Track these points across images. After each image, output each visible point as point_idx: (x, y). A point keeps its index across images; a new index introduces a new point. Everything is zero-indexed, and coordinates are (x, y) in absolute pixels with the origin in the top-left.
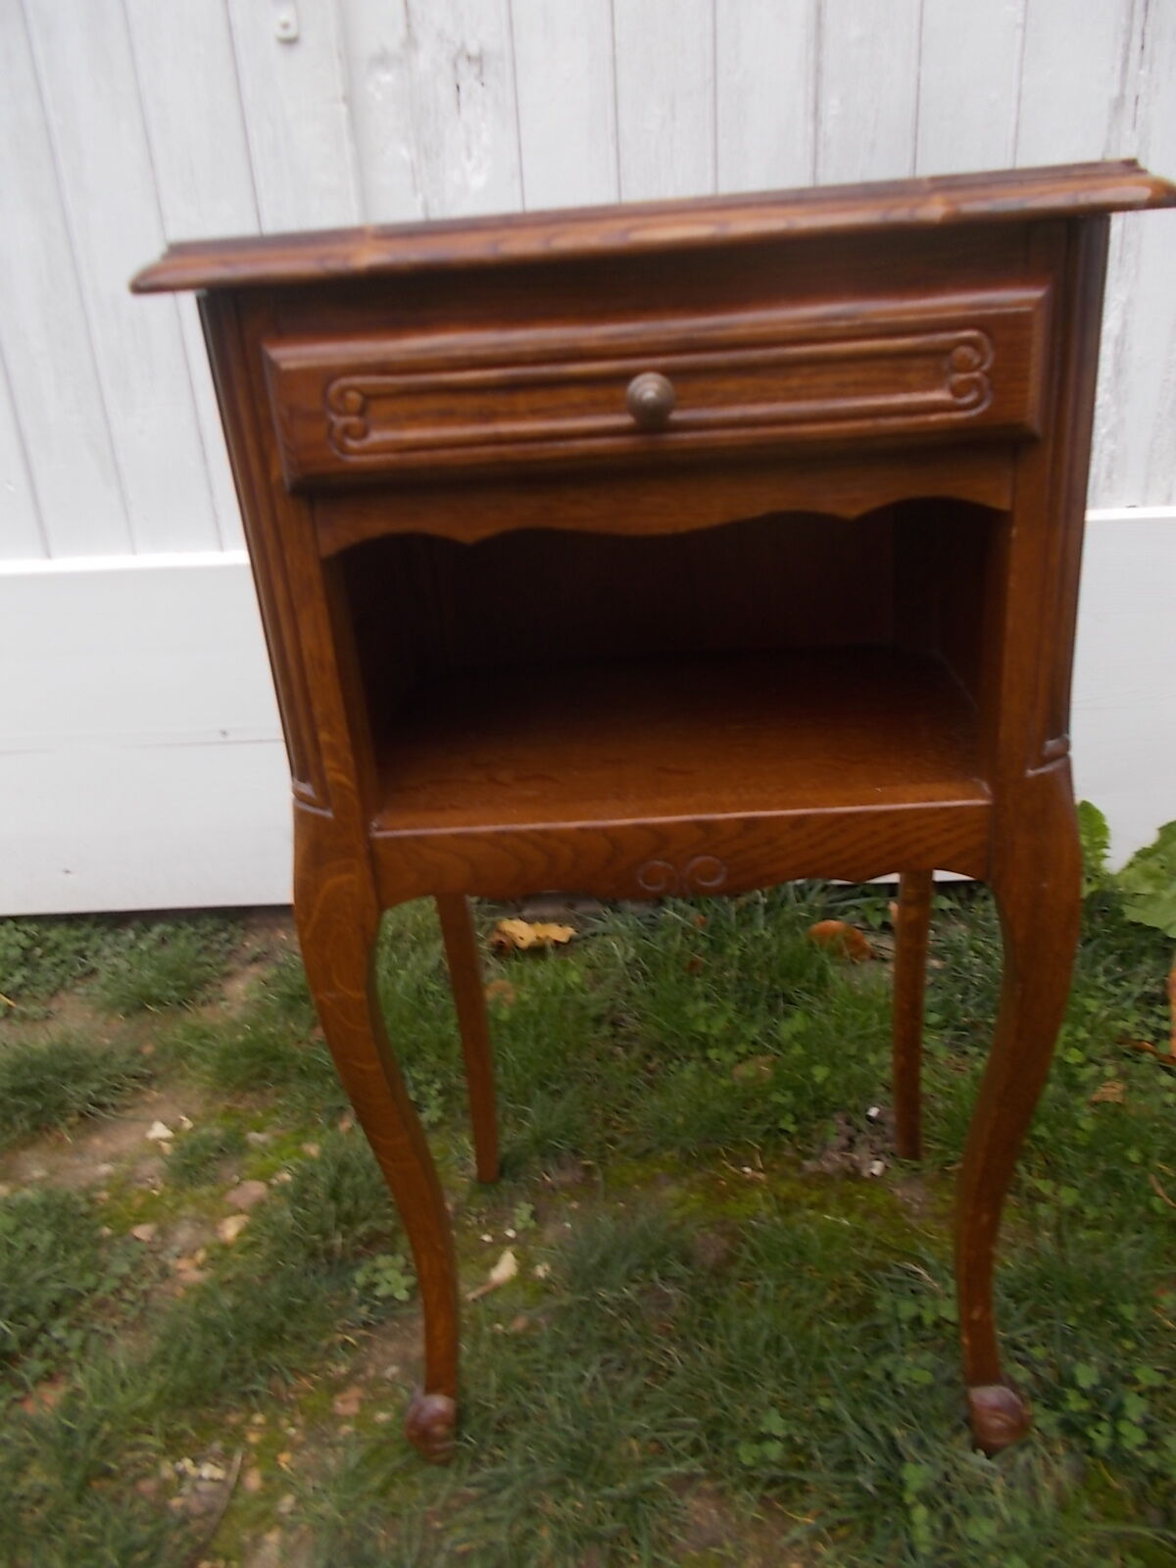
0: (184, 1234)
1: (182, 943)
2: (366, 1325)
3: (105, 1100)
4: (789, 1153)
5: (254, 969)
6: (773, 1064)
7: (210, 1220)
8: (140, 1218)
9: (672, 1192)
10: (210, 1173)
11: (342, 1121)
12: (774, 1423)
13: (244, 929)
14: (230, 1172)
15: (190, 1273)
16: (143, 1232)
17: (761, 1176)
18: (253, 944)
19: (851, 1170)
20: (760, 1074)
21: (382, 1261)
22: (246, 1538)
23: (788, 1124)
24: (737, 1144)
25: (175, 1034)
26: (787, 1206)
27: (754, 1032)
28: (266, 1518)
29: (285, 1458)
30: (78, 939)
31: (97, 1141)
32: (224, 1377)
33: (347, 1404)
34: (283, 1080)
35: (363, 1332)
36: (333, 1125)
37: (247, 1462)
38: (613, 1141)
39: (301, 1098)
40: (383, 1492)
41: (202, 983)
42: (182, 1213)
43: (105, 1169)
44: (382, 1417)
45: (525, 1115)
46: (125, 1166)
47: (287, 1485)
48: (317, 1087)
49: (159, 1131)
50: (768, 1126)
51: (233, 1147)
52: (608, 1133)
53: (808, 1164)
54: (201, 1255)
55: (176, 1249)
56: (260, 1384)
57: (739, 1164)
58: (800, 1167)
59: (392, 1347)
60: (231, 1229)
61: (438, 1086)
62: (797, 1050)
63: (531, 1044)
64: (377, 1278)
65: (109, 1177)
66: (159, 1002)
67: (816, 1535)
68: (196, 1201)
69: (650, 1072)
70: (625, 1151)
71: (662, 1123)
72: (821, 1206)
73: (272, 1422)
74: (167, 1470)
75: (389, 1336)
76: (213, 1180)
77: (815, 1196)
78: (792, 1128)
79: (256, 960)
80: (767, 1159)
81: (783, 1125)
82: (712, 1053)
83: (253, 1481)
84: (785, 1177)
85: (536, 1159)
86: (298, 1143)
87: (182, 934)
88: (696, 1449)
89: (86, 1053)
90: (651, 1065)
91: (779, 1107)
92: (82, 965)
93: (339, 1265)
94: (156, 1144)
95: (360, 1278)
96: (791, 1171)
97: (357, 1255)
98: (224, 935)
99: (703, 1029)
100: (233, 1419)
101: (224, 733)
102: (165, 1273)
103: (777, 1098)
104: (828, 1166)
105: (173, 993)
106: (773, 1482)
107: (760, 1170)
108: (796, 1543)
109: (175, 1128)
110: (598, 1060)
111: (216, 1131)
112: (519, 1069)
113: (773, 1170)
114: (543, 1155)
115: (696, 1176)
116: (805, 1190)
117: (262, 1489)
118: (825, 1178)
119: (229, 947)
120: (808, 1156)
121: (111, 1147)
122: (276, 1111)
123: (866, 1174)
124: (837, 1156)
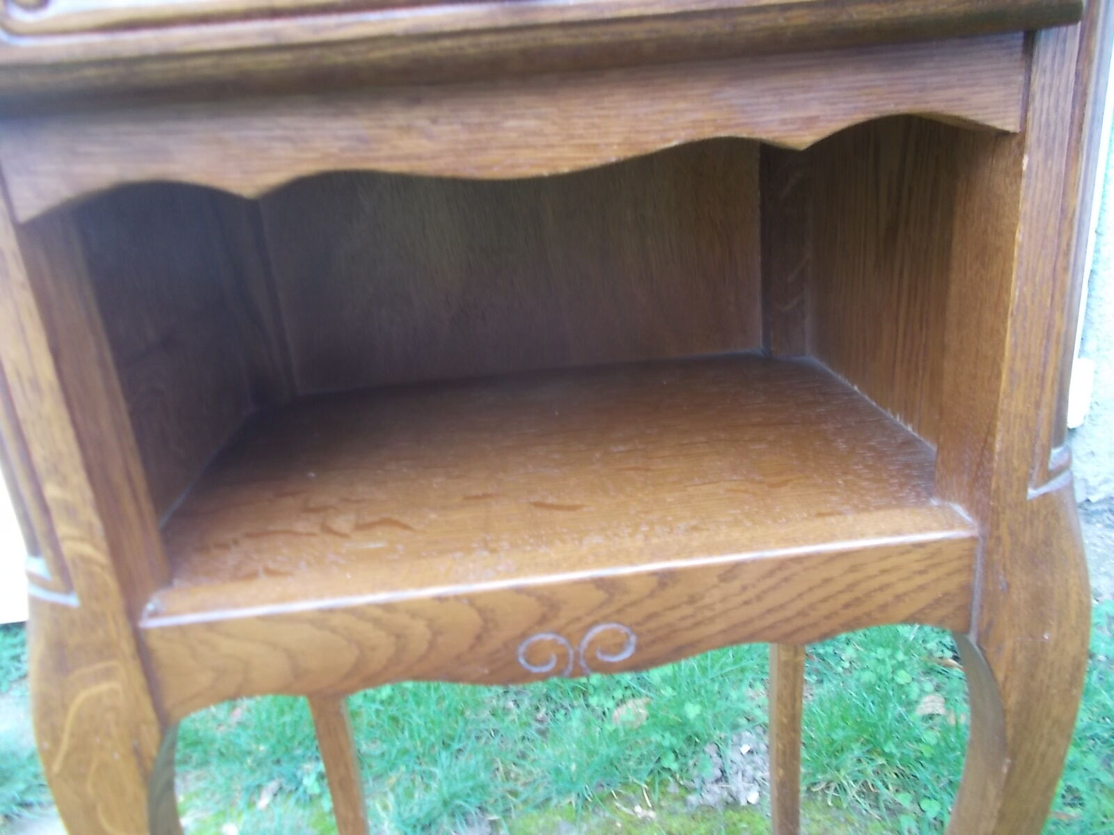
3: (30, 798)
4: (673, 788)
6: (648, 705)
11: (259, 797)
17: (652, 814)
19: (730, 799)
20: (638, 715)
23: (670, 762)
24: (626, 785)
27: (627, 678)
30: (14, 646)
34: (204, 763)
36: (251, 804)
38: (514, 793)
39: (221, 780)
45: (432, 776)
48: (236, 767)
50: (651, 766)
52: (510, 785)
53: (693, 798)
57: (630, 804)
58: (685, 802)
62: (668, 692)
63: (433, 707)
69: (541, 721)
70: (525, 802)
71: (558, 771)
78: (675, 766)
80: (655, 797)
81: (666, 764)
84: (673, 813)
85: (445, 819)
86: (218, 825)
89: (14, 754)
90: (540, 715)
91: (660, 747)
92: (18, 669)
96: (678, 806)
103: (656, 738)
104: (710, 799)
107: (650, 808)
110: (493, 715)
112: (424, 734)
113: (661, 807)
114: (453, 815)
115: (594, 820)
116: (693, 825)
118: (709, 810)
120: (689, 790)
122: (197, 795)
123: (743, 803)
124: (716, 788)
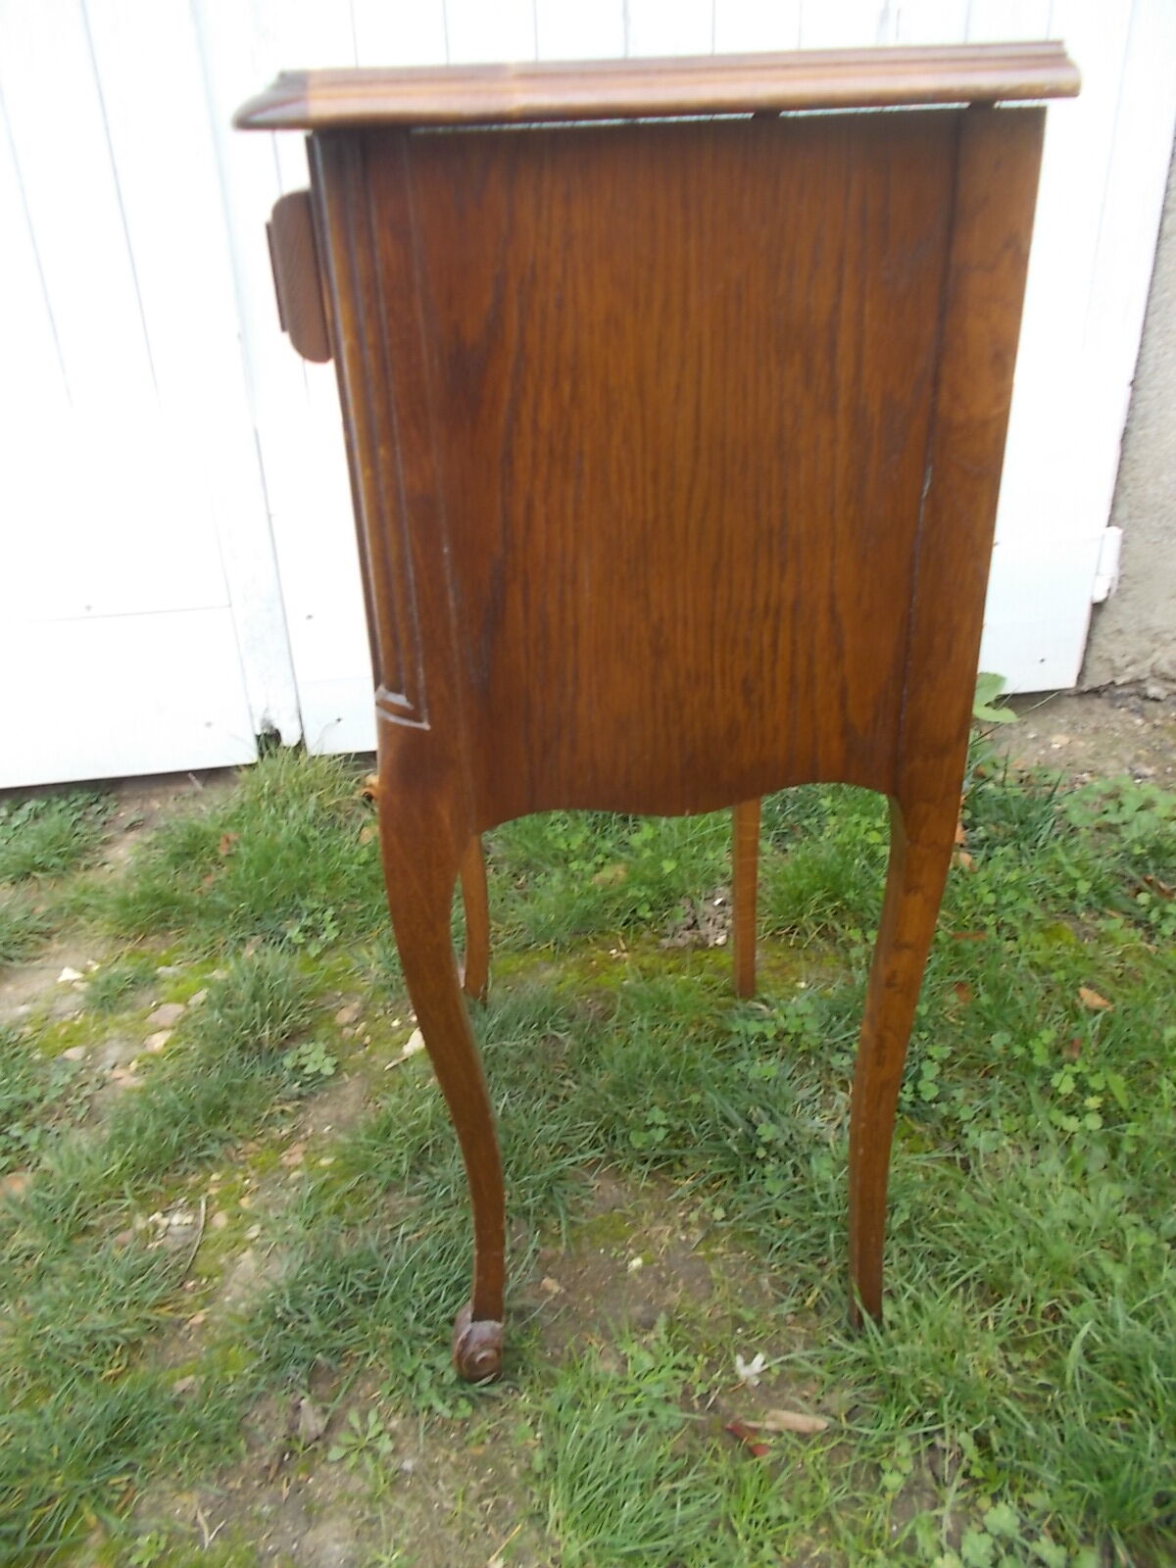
0: (114, 1052)
1: (56, 818)
2: (300, 1097)
3: (11, 953)
4: (646, 935)
5: (132, 835)
6: (628, 868)
7: (137, 1036)
8: (69, 1043)
9: (550, 973)
10: (129, 1001)
11: (245, 949)
12: (657, 1116)
13: (116, 799)
14: (146, 998)
15: (128, 1080)
16: (74, 1053)
17: (625, 955)
18: (129, 813)
19: (699, 942)
20: (616, 877)
21: (304, 1048)
22: (223, 1260)
23: (645, 912)
24: (602, 932)
25: (67, 893)
26: (648, 974)
27: (608, 844)
28: (237, 1244)
29: (245, 1202)
31: (9, 989)
32: (180, 1148)
33: (294, 1156)
34: (183, 923)
35: (298, 1103)
36: (237, 954)
37: (212, 1209)
39: (205, 934)
40: (338, 1210)
41: (84, 851)
42: (107, 1035)
43: (22, 1009)
44: (325, 1162)
46: (42, 1005)
47: (253, 1218)
48: (217, 923)
49: (68, 974)
50: (627, 916)
51: (143, 980)
53: (665, 942)
54: (134, 1065)
55: (111, 1062)
56: (215, 1149)
57: (606, 948)
58: (658, 946)
59: (325, 1111)
60: (158, 1042)
61: (330, 912)
64: (303, 1061)
65: (29, 1015)
66: (44, 869)
67: (695, 1191)
68: (118, 1025)
69: (521, 886)
70: (506, 948)
71: (537, 921)
72: (679, 970)
73: (228, 1177)
74: (140, 1223)
75: (322, 1103)
76: (131, 1007)
77: (672, 965)
78: (649, 915)
79: (132, 827)
80: (630, 942)
81: (640, 913)
82: (574, 866)
83: (221, 1220)
84: (645, 954)
86: (205, 972)
87: (56, 809)
88: (594, 1144)
90: (520, 882)
91: (636, 899)
93: (269, 1055)
94: (69, 986)
95: (288, 1062)
96: (650, 948)
97: (282, 1046)
98: (98, 808)
99: (564, 846)
100: (192, 1180)
101: (89, 608)
102: (103, 1083)
103: (632, 892)
104: (680, 942)
105: (56, 860)
106: (657, 1160)
107: (623, 952)
108: (680, 1199)
109: (85, 971)
111: (126, 969)
113: (634, 950)
115: (571, 960)
116: (664, 961)
117: (228, 1225)
118: (679, 951)
119: (103, 818)
120: (663, 936)
121: (24, 993)
122: (182, 948)
123: (711, 944)
124: (687, 933)
